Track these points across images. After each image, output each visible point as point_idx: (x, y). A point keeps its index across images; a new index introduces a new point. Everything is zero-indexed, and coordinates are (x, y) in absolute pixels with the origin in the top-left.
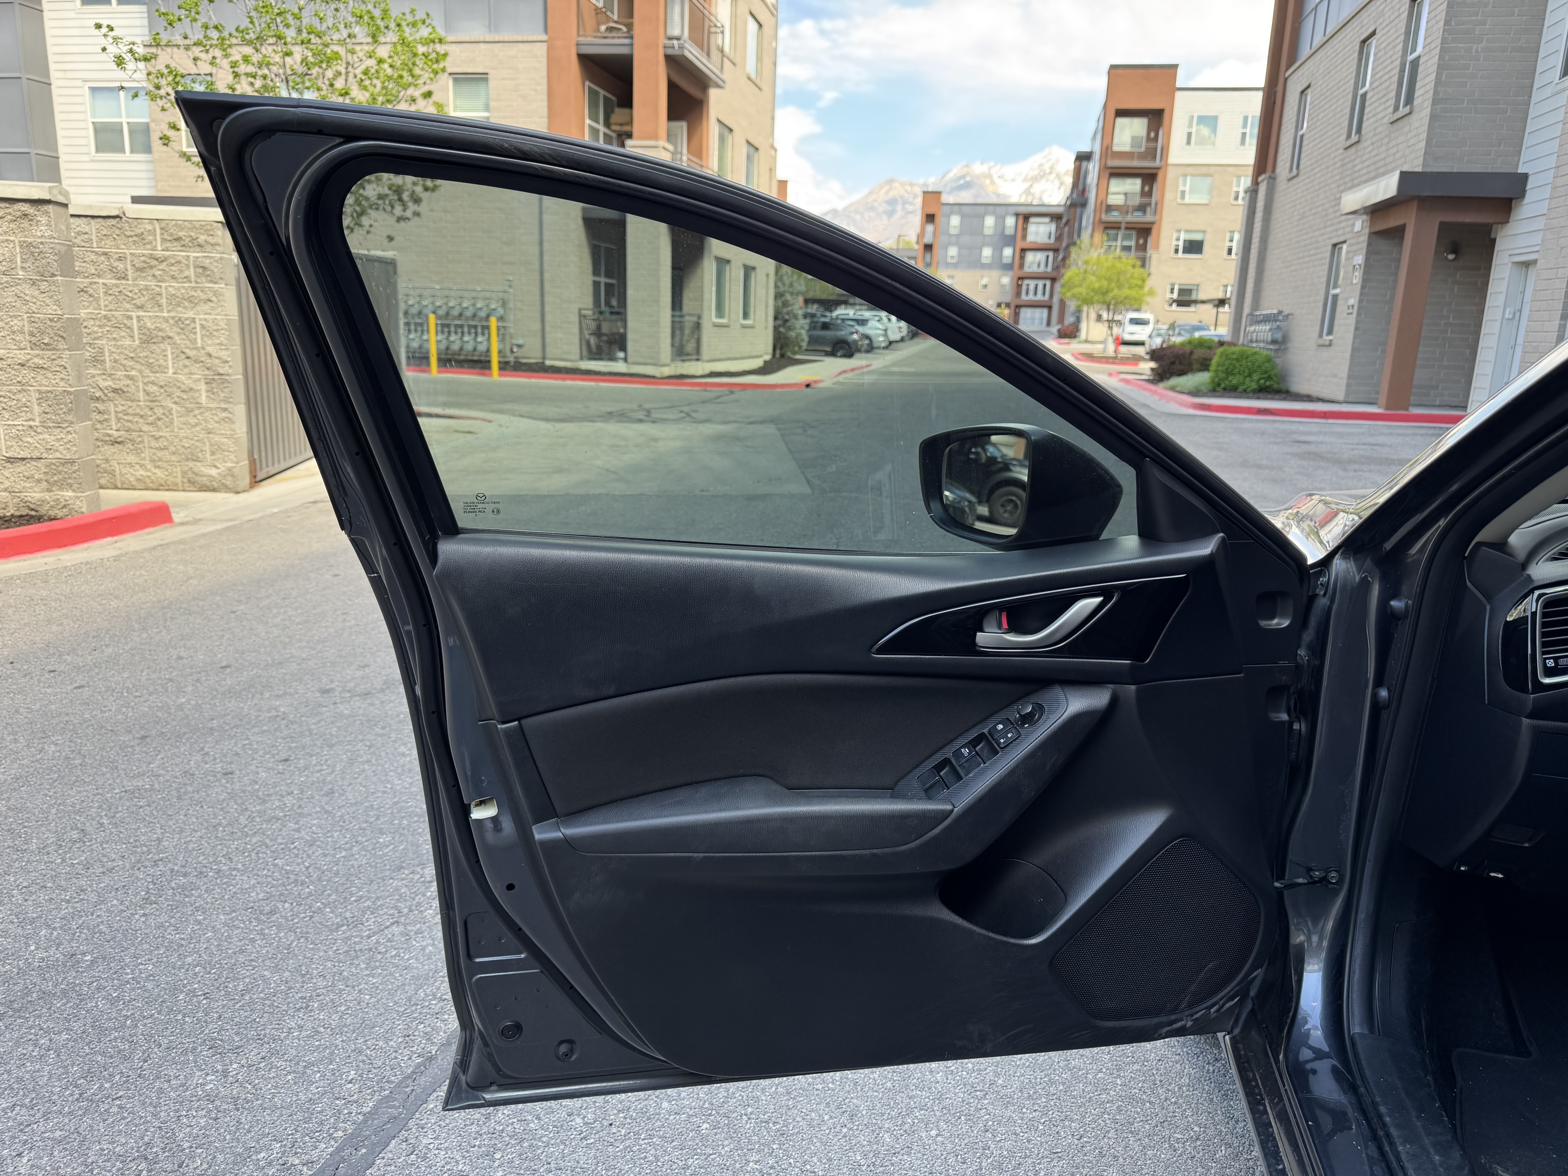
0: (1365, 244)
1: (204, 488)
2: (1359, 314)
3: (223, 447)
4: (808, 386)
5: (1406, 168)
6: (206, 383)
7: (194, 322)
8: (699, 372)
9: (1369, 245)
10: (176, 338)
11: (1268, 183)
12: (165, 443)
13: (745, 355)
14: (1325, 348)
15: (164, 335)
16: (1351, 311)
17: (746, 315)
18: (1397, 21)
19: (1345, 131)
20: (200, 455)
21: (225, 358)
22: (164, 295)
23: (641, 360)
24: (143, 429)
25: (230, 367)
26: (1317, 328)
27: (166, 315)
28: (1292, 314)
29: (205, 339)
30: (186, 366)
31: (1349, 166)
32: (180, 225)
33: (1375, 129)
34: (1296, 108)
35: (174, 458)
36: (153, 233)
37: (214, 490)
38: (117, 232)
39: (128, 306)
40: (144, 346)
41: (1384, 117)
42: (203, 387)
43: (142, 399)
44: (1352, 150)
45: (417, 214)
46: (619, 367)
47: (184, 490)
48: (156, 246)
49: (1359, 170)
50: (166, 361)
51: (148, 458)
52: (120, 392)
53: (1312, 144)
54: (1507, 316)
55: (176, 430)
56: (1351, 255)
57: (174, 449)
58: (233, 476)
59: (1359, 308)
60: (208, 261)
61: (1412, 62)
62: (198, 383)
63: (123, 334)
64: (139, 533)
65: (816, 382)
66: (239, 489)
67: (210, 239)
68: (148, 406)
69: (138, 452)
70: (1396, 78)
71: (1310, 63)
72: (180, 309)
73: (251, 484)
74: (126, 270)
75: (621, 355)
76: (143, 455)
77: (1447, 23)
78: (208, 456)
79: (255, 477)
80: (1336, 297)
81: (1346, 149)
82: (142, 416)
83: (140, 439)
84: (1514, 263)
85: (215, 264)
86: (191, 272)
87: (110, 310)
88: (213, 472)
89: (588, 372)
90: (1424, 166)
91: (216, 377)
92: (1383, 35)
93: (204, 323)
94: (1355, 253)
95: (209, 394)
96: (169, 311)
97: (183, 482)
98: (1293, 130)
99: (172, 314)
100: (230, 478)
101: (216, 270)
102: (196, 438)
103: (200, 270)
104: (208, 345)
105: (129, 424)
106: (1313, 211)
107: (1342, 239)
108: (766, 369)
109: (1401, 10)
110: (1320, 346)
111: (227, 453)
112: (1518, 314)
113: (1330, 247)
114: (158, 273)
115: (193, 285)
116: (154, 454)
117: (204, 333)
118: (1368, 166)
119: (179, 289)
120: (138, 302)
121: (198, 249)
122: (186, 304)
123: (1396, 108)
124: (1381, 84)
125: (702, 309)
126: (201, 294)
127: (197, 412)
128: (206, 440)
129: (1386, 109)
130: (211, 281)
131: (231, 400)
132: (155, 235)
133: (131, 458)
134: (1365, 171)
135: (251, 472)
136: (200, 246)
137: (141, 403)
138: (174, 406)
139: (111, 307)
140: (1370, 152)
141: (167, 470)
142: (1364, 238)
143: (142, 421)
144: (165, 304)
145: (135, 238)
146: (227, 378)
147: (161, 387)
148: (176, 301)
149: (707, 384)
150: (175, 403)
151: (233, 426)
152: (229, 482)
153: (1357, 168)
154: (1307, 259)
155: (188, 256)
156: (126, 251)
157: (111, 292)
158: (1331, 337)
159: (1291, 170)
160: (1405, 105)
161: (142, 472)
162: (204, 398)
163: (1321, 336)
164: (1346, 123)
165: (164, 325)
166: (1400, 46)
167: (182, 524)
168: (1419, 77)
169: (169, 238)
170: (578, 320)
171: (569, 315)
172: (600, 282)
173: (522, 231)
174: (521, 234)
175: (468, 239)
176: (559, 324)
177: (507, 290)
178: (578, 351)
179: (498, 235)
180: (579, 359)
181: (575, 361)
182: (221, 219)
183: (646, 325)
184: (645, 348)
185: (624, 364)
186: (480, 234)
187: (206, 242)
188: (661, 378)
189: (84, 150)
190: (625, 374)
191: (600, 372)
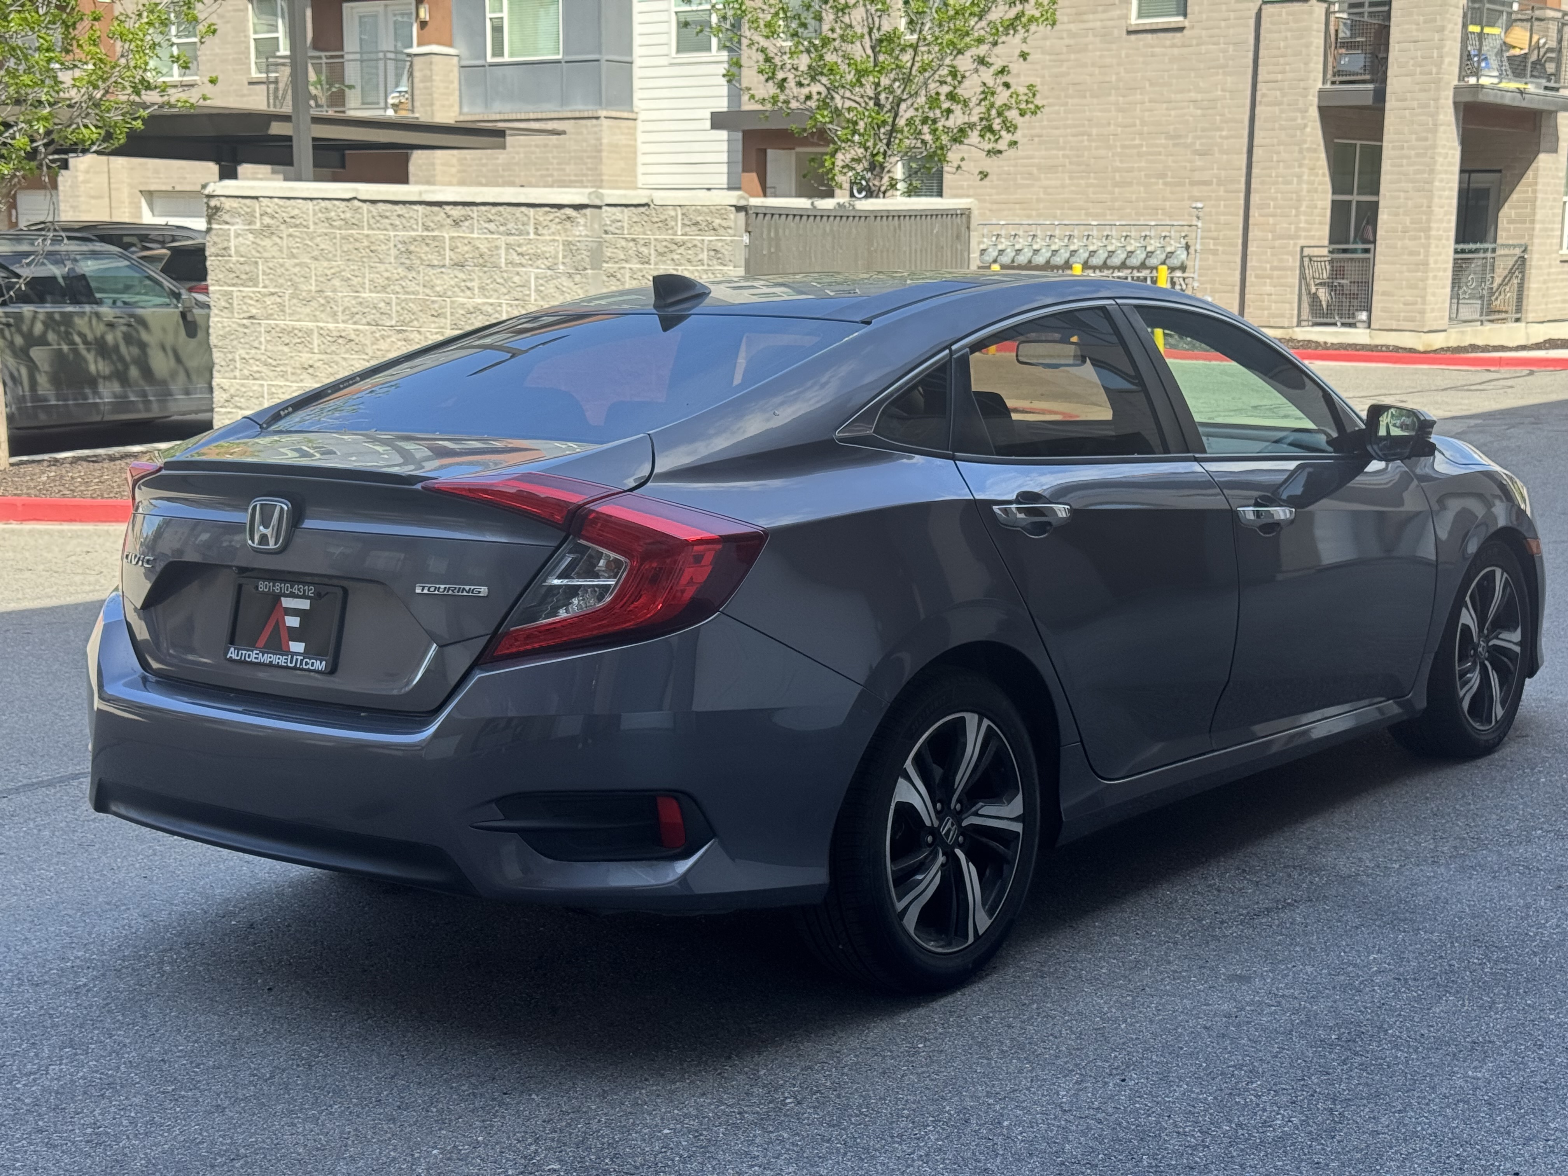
8: (1517, 341)
23: (1394, 325)
32: (699, 210)
36: (675, 218)
38: (646, 218)
46: (1359, 336)
48: (676, 231)
60: (720, 244)
67: (724, 224)
74: (650, 254)
75: (1363, 316)
85: (727, 247)
86: (704, 256)
89: (1307, 344)
101: (726, 252)
103: (712, 253)
114: (676, 257)
115: (706, 267)
121: (712, 232)
130: (722, 264)
132: (676, 221)
136: (714, 229)
145: (660, 224)
155: (703, 240)
156: (651, 237)
157: (635, 276)
169: (689, 223)
170: (1298, 264)
171: (1286, 257)
172: (1350, 202)
173: (1224, 133)
174: (1221, 137)
175: (1144, 149)
176: (1269, 272)
177: (1194, 223)
178: (1296, 312)
179: (1189, 140)
180: (1295, 324)
181: (1288, 328)
182: (734, 202)
183: (1405, 267)
184: (1401, 306)
185: (1368, 331)
186: (1163, 141)
187: (720, 225)
188: (1425, 352)
189: (664, 50)
190: (1364, 347)
191: (1326, 343)
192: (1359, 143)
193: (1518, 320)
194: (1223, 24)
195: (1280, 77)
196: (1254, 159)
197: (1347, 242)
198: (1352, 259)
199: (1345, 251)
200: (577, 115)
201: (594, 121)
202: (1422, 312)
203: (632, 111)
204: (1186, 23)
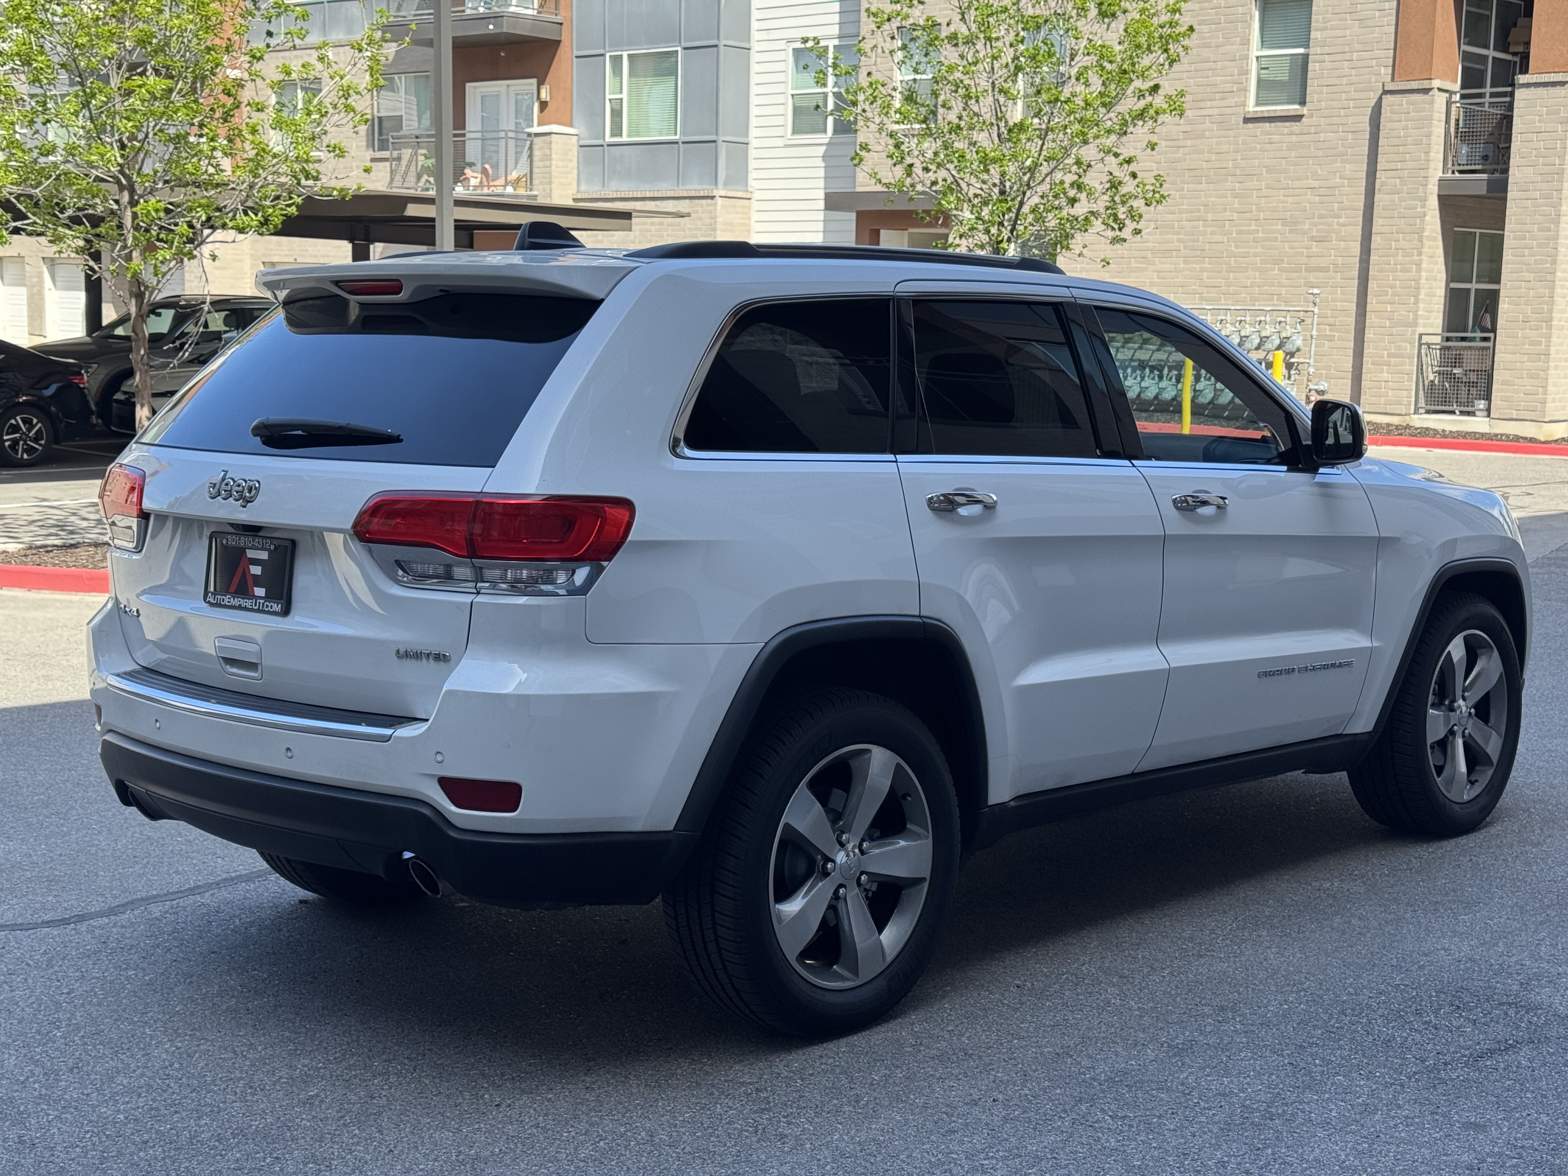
23: (1515, 414)
45: (1137, 232)
46: (1478, 424)
75: (1481, 404)
89: (1423, 433)
170: (1416, 352)
171: (1403, 344)
172: (1469, 290)
173: (1342, 220)
174: (1338, 224)
175: (1260, 235)
176: (1386, 359)
177: (1310, 309)
178: (1413, 399)
179: (1307, 227)
180: (1412, 412)
181: (1405, 415)
183: (1526, 358)
184: (1522, 395)
185: (1488, 419)
186: (1280, 227)
188: (1546, 442)
189: (779, 131)
190: (1483, 435)
191: (1444, 431)
192: (1478, 231)
194: (1342, 112)
195: (1399, 165)
196: (1373, 246)
197: (1465, 331)
198: (1470, 348)
200: (693, 194)
201: (709, 201)
202: (1544, 402)
203: (747, 191)
204: (1305, 111)
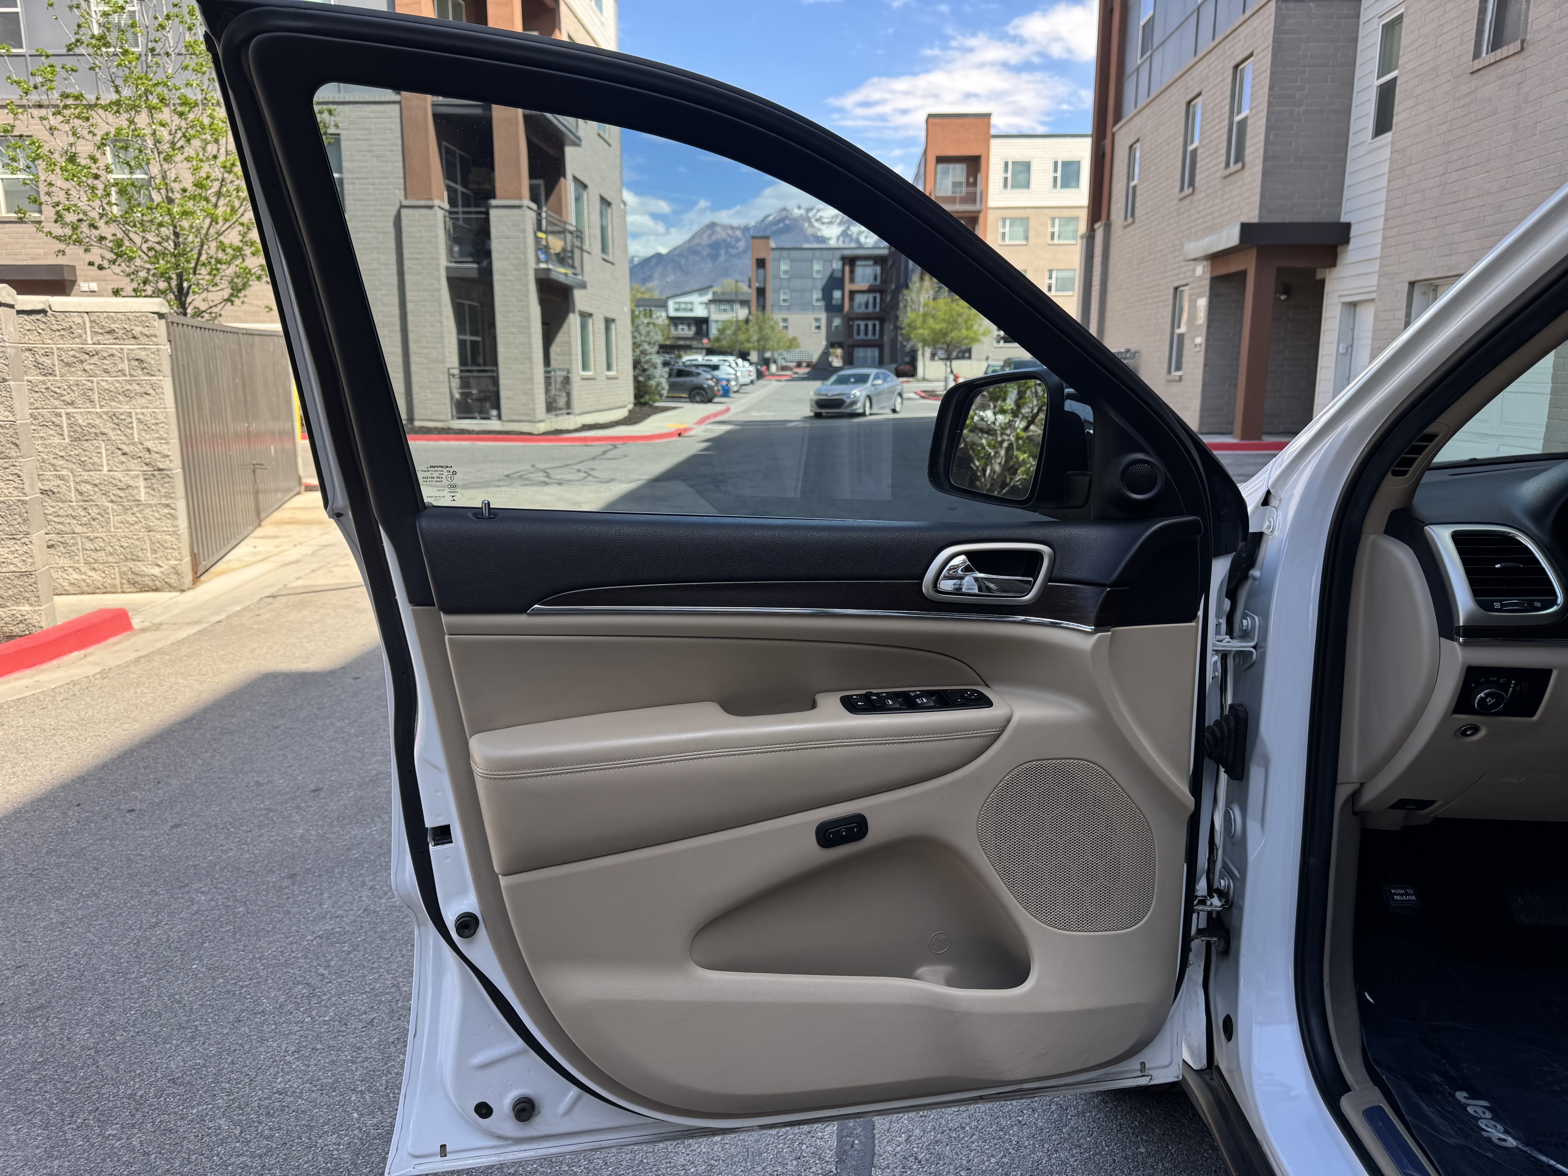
0: (1207, 288)
1: (145, 589)
2: (1206, 352)
3: (166, 545)
4: (679, 434)
5: (1245, 219)
6: (145, 479)
7: (131, 417)
8: (572, 427)
9: (1212, 288)
10: (111, 434)
11: (1105, 230)
12: (102, 544)
13: (611, 406)
14: (1175, 383)
15: (97, 431)
16: (1198, 349)
17: (609, 368)
18: (1221, 84)
19: (1178, 183)
20: (140, 554)
21: (166, 452)
22: (96, 390)
23: (517, 418)
24: (77, 531)
25: (171, 461)
26: (1166, 365)
27: (98, 410)
28: (1138, 352)
29: (143, 433)
30: (122, 463)
31: (1185, 215)
32: (113, 317)
33: (1208, 183)
34: (1126, 161)
35: (110, 559)
36: (83, 326)
37: (156, 590)
38: (43, 326)
39: (57, 403)
40: (76, 444)
41: (1216, 172)
42: (142, 483)
43: (74, 500)
44: (1187, 201)
46: (494, 424)
47: (123, 592)
48: (86, 340)
49: (1196, 220)
50: (100, 458)
51: (82, 561)
52: (50, 493)
53: (1146, 195)
54: (1341, 351)
55: (113, 530)
56: (1194, 297)
57: (111, 549)
58: (177, 573)
59: (1207, 346)
60: (144, 353)
61: (1239, 122)
62: (136, 480)
63: (52, 432)
64: (103, 644)
65: (686, 430)
66: (185, 588)
67: (146, 331)
68: (82, 506)
69: (71, 555)
70: (1225, 137)
71: (1137, 120)
72: (114, 404)
73: (193, 580)
74: (54, 365)
75: (494, 412)
76: (77, 558)
77: (1271, 88)
78: (149, 554)
79: (196, 573)
80: (1181, 336)
81: (1181, 199)
82: (74, 518)
83: (72, 541)
84: (1344, 304)
85: (153, 356)
86: (125, 366)
87: (37, 408)
88: (156, 571)
89: (462, 432)
90: (1260, 217)
91: (156, 473)
92: (1209, 97)
93: (141, 417)
94: (1199, 296)
95: (149, 490)
96: (101, 407)
97: (121, 584)
98: (1125, 181)
99: (105, 409)
100: (173, 576)
101: (153, 362)
102: (135, 537)
103: (136, 363)
104: (147, 440)
105: (61, 526)
106: (1153, 256)
107: (1184, 282)
108: (631, 420)
109: (1225, 75)
110: (1169, 381)
111: (170, 551)
112: (1350, 349)
113: (1172, 290)
114: (87, 367)
115: (128, 378)
116: (89, 556)
117: (141, 428)
118: (1204, 217)
119: (112, 383)
120: (67, 398)
121: (133, 341)
122: (121, 398)
123: (1227, 165)
124: (1210, 142)
125: (571, 364)
126: (137, 387)
127: (135, 509)
128: (146, 538)
129: (1218, 164)
130: (148, 374)
131: (173, 495)
132: (85, 328)
133: (63, 562)
134: (1201, 220)
135: (193, 568)
136: (134, 338)
137: (74, 504)
138: (110, 505)
139: (37, 405)
140: (1205, 204)
141: (104, 572)
142: (1206, 283)
143: (75, 522)
144: (97, 399)
145: (62, 332)
146: (168, 472)
147: (96, 485)
148: (110, 395)
149: (586, 439)
150: (112, 501)
151: (176, 523)
152: (173, 580)
153: (1193, 218)
154: (1150, 301)
155: (122, 349)
156: (53, 346)
157: (37, 389)
158: (1179, 373)
159: (1126, 218)
160: (1236, 162)
161: (76, 576)
162: (143, 494)
163: (1169, 372)
164: (1179, 176)
165: (97, 422)
166: (1227, 108)
167: (144, 630)
168: (1248, 136)
169: (101, 331)
170: (446, 380)
171: (437, 375)
173: (383, 292)
176: (427, 385)
178: (449, 410)
180: (451, 418)
181: (445, 421)
182: (156, 310)
183: (518, 382)
184: (520, 406)
185: (499, 422)
187: (141, 333)
188: (538, 434)
190: (500, 432)
191: (471, 430)
192: (466, 302)
193: (568, 414)
194: (373, 219)
195: (419, 256)
196: (408, 309)
197: (475, 366)
198: (481, 377)
199: (469, 371)
202: (534, 410)
